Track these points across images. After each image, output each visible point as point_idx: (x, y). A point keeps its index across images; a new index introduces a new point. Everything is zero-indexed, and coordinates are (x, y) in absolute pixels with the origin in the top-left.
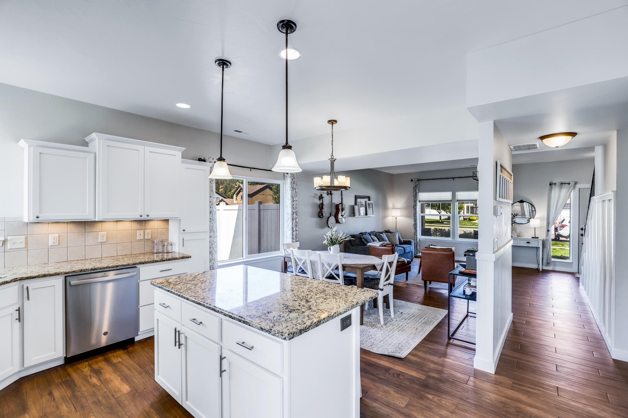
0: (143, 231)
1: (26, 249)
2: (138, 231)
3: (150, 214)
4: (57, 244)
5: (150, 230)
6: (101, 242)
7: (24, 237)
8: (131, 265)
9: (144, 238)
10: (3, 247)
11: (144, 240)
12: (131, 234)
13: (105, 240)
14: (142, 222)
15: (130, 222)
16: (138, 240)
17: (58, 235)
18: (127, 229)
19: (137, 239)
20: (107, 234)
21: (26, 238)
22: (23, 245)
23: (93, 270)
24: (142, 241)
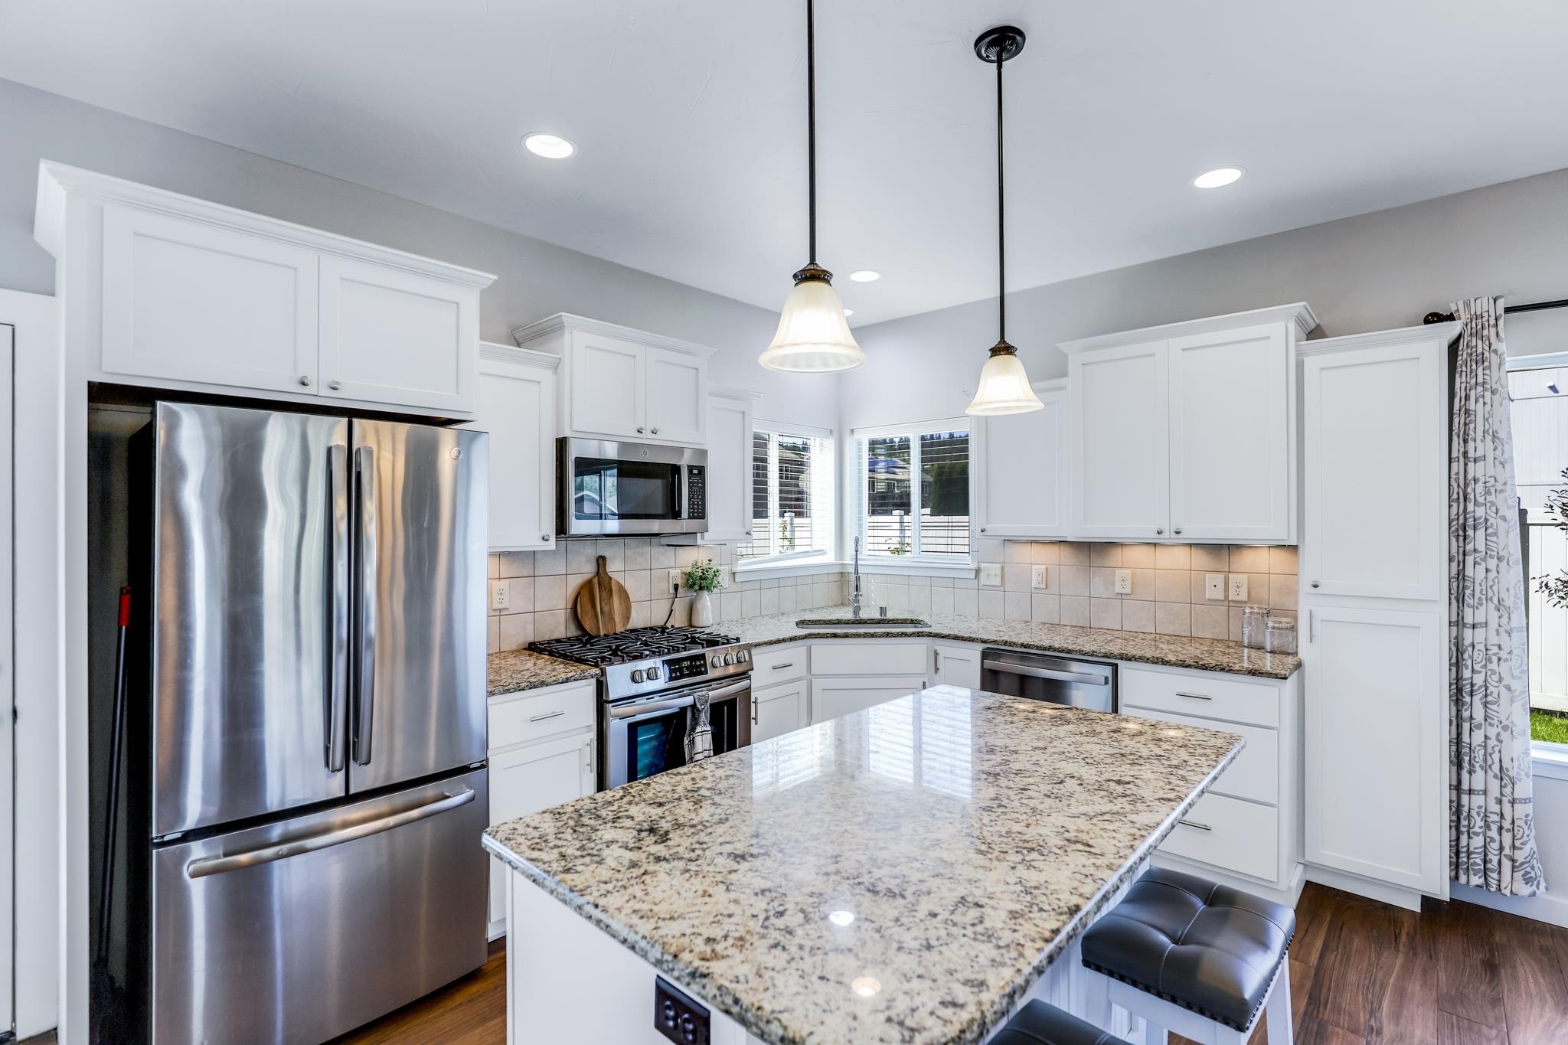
0: (1221, 576)
1: (1002, 588)
2: (1208, 576)
3: (1183, 527)
4: (1043, 586)
5: (1245, 576)
6: (1122, 594)
7: (999, 565)
8: (1099, 655)
9: (1226, 597)
10: (976, 580)
11: (1226, 603)
12: (1189, 582)
13: (1128, 590)
14: (1222, 550)
15: (1188, 549)
16: (1209, 600)
17: (1044, 567)
18: (1181, 568)
19: (1207, 598)
20: (1133, 574)
21: (1003, 568)
22: (998, 582)
23: (1025, 647)
24: (1221, 604)
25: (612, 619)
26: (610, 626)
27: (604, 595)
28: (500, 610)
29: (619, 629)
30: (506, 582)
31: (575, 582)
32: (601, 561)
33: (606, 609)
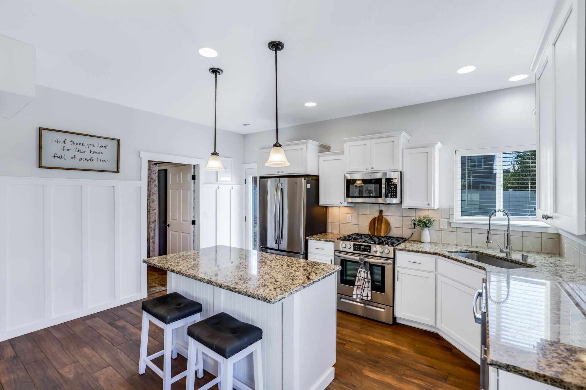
25: (380, 231)
26: (379, 233)
27: (379, 223)
28: (349, 222)
29: (383, 234)
30: (350, 215)
31: (372, 217)
32: (381, 211)
33: (379, 227)
